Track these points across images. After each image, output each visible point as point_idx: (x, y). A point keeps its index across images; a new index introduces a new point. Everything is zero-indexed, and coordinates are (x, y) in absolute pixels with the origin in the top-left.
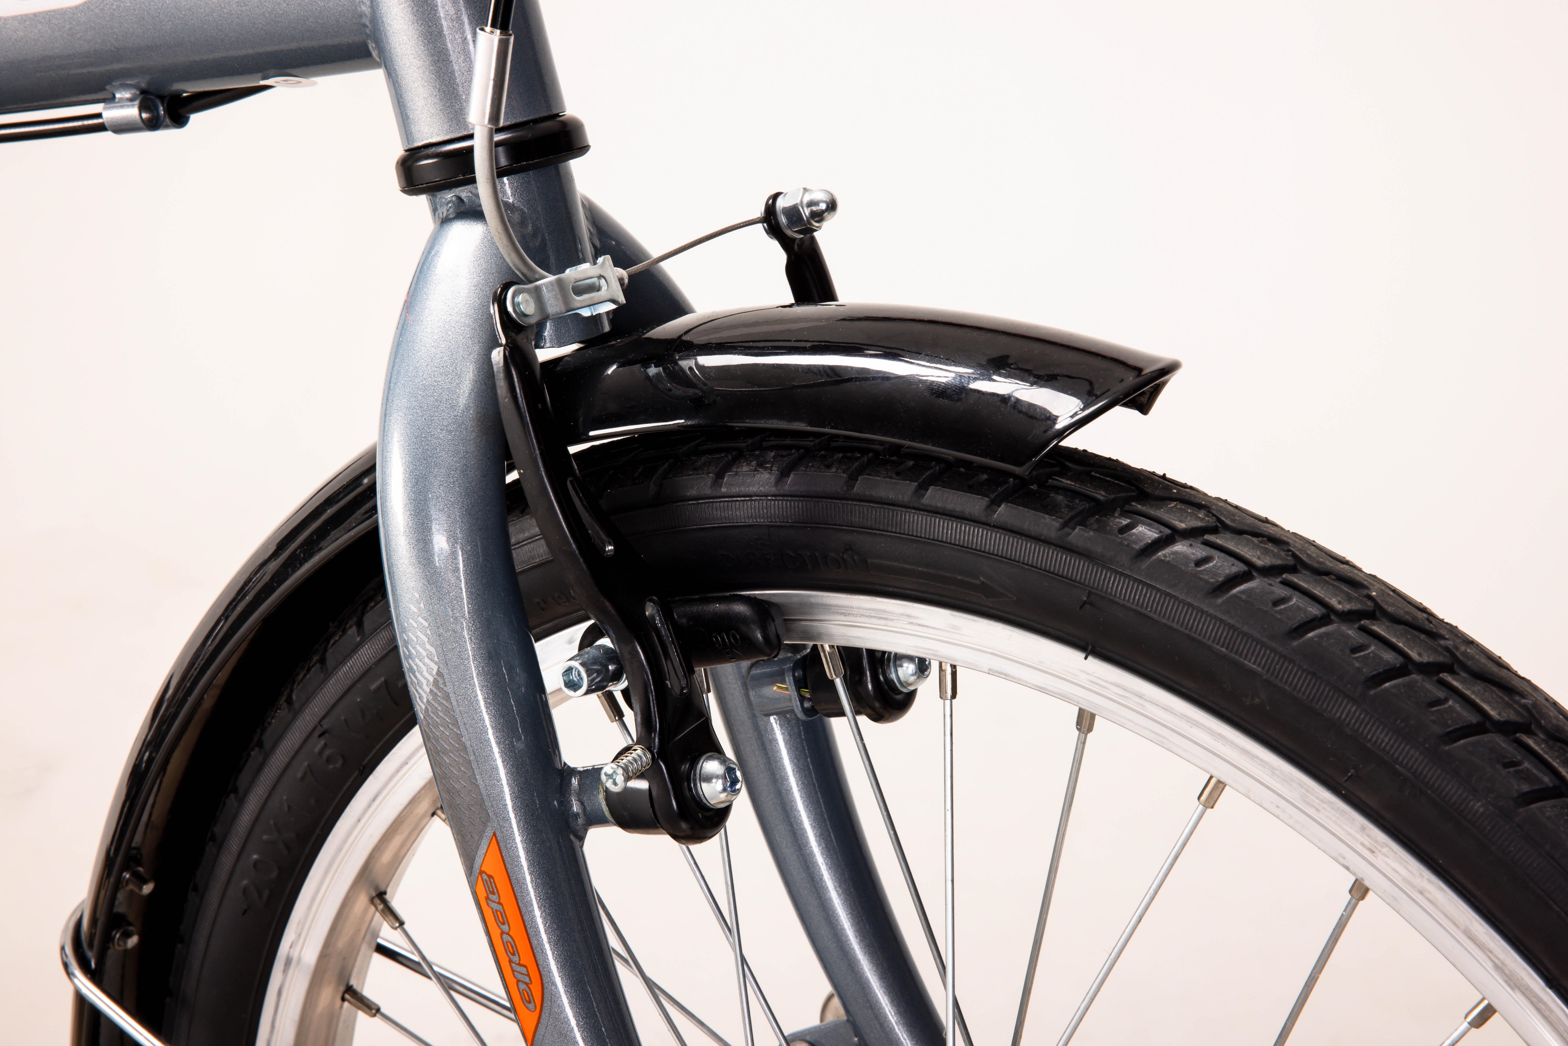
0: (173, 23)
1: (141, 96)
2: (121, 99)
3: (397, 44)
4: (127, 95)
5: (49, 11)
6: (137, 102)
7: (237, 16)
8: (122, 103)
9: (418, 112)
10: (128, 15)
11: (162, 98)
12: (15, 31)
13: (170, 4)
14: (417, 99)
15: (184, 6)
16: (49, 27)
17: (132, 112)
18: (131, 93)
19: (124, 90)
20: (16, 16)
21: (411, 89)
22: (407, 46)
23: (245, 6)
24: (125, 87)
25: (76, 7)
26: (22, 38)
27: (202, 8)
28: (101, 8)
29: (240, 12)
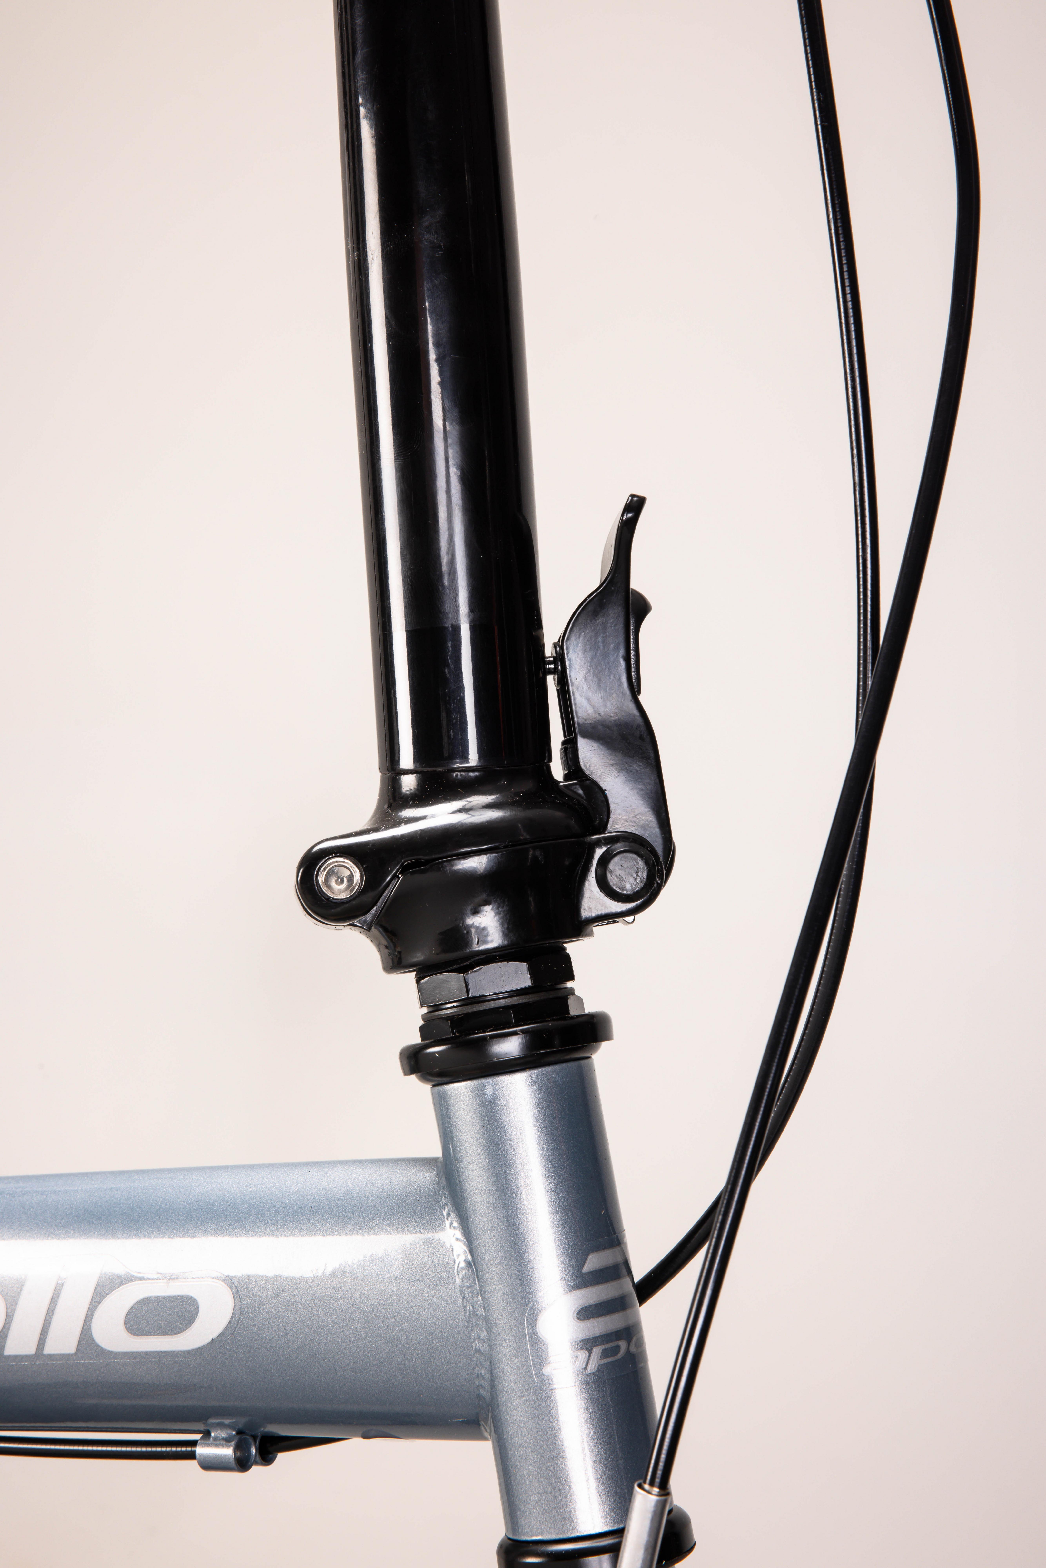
0: (283, 1379)
1: (238, 1437)
2: (216, 1439)
3: (515, 1435)
4: (223, 1434)
5: (161, 1352)
6: (233, 1443)
7: (350, 1380)
8: (217, 1443)
9: (529, 1506)
10: (239, 1366)
11: (254, 1437)
12: (123, 1366)
13: (283, 1361)
14: (531, 1493)
15: (298, 1364)
16: (158, 1367)
17: (227, 1452)
18: (228, 1434)
19: (220, 1429)
20: (127, 1353)
21: (525, 1482)
22: (525, 1439)
23: (359, 1373)
24: (221, 1426)
25: (189, 1352)
26: (129, 1373)
27: (315, 1369)
28: (213, 1355)
29: (354, 1378)
